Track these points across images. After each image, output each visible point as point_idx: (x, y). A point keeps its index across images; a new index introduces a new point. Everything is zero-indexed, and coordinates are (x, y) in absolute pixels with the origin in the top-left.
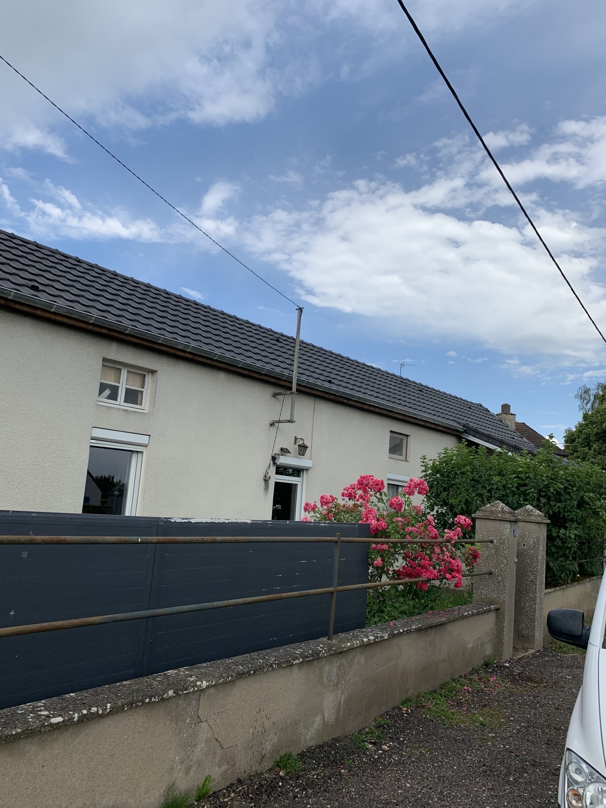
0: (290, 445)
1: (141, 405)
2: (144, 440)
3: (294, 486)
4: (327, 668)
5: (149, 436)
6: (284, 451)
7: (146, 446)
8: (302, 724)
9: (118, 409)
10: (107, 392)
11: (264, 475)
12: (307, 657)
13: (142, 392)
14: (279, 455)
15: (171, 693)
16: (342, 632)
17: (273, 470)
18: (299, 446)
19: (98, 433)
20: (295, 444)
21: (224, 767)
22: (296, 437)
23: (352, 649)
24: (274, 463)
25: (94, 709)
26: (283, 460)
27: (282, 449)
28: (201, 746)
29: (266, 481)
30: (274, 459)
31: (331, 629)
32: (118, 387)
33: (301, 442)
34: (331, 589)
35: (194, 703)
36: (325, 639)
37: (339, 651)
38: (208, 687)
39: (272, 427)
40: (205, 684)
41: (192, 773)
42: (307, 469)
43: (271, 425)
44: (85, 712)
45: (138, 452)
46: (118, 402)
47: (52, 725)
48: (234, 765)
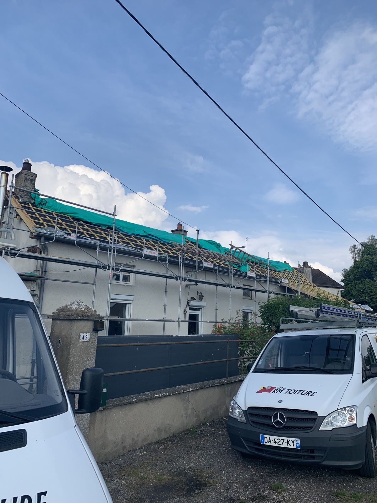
0: (195, 296)
1: (129, 282)
2: (132, 298)
3: (197, 316)
4: (226, 388)
5: (134, 296)
6: (193, 299)
7: (132, 301)
8: (219, 408)
9: (121, 285)
10: (115, 277)
11: (184, 311)
12: (220, 383)
13: (129, 276)
14: (190, 301)
15: (182, 391)
16: (231, 376)
17: (188, 308)
18: (199, 296)
19: (113, 296)
20: (197, 295)
21: (197, 418)
22: (197, 291)
23: (235, 382)
24: (188, 305)
25: (164, 394)
26: (192, 303)
27: (191, 298)
28: (190, 410)
29: (185, 314)
30: (188, 303)
31: (227, 376)
32: (120, 274)
33: (200, 294)
34: (227, 360)
35: (187, 396)
36: (225, 378)
37: (231, 382)
38: (192, 391)
39: (186, 288)
40: (191, 389)
41: (188, 418)
42: (203, 307)
43: (186, 287)
44: (162, 394)
45: (129, 304)
46: (120, 282)
47: (155, 397)
48: (199, 418)
